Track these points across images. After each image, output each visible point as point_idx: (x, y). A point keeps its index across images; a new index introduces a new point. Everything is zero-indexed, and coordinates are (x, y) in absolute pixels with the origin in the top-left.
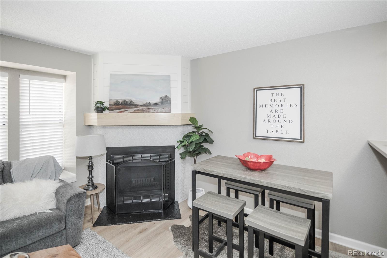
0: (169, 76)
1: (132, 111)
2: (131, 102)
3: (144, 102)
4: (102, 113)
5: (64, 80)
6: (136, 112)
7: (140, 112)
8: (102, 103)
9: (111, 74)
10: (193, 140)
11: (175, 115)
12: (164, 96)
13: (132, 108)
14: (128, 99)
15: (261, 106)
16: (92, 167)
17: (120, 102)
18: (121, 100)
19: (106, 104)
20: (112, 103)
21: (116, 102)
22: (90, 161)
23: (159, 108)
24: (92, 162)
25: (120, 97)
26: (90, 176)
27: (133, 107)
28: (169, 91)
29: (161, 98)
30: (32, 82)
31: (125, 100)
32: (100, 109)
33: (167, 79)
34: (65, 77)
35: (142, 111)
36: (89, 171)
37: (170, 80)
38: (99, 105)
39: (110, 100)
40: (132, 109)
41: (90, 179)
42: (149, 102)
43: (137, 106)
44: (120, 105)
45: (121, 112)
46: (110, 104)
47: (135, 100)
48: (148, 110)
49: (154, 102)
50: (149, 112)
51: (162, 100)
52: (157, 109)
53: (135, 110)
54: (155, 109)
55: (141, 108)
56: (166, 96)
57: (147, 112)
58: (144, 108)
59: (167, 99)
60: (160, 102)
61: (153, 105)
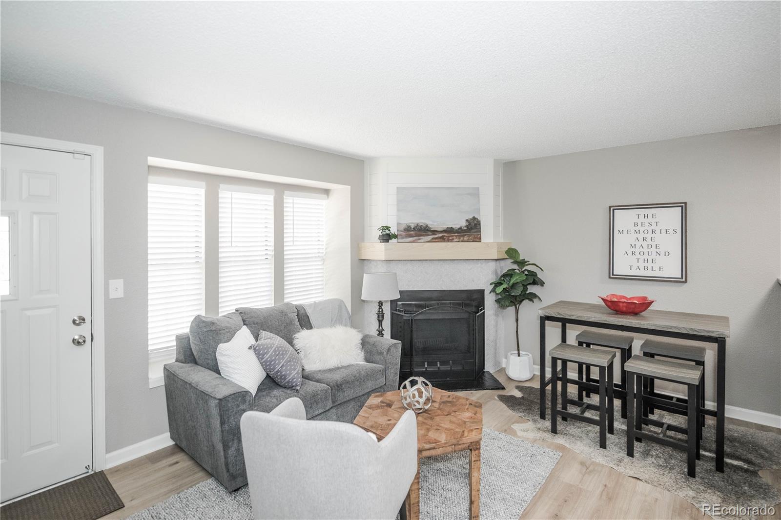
0: (478, 189)
1: (429, 240)
2: (427, 226)
3: (445, 227)
4: (388, 242)
6: (434, 240)
7: (439, 240)
8: (388, 228)
9: (397, 188)
10: (518, 281)
11: (488, 245)
12: (471, 217)
13: (428, 235)
14: (422, 223)
15: (621, 232)
16: (383, 317)
17: (412, 227)
18: (413, 223)
19: (394, 230)
20: (401, 229)
21: (406, 227)
22: (379, 308)
23: (465, 235)
24: (382, 310)
25: (413, 220)
26: (381, 328)
27: (430, 233)
28: (478, 211)
29: (467, 220)
30: (295, 200)
31: (418, 224)
32: (387, 237)
33: (475, 193)
35: (442, 239)
36: (379, 321)
37: (478, 194)
39: (399, 224)
40: (429, 237)
41: (379, 332)
42: (450, 227)
43: (434, 232)
44: (412, 231)
45: (415, 241)
46: (398, 230)
47: (432, 225)
48: (450, 238)
49: (458, 227)
50: (452, 241)
51: (470, 224)
52: (463, 236)
53: (432, 239)
54: (459, 237)
55: (440, 235)
56: (474, 218)
57: (448, 241)
58: (444, 234)
59: (475, 222)
60: (467, 226)
61: (457, 230)
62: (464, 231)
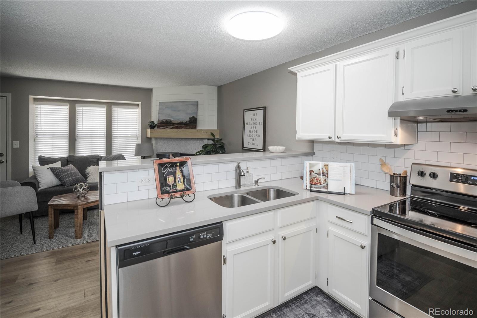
0: (198, 102)
1: (171, 128)
2: (171, 121)
3: (179, 121)
4: (154, 129)
5: (138, 107)
8: (153, 122)
9: (159, 102)
11: (197, 131)
12: (192, 116)
14: (169, 119)
15: (247, 124)
17: (164, 122)
18: (164, 120)
19: (156, 123)
20: (159, 122)
21: (161, 121)
23: (188, 126)
25: (164, 118)
27: (172, 125)
28: (197, 113)
29: (190, 118)
30: (119, 110)
31: (167, 120)
32: (152, 127)
33: (196, 104)
34: (138, 105)
35: (177, 128)
38: (150, 124)
39: (158, 119)
42: (181, 121)
43: (174, 124)
45: (164, 129)
46: (158, 123)
47: (173, 120)
48: (181, 127)
49: (185, 121)
50: (181, 128)
51: (191, 120)
52: (187, 126)
53: (173, 127)
54: (185, 126)
55: (176, 126)
56: (193, 117)
57: (180, 128)
58: (178, 125)
59: (194, 119)
60: (189, 121)
61: (184, 123)
62: (188, 124)
